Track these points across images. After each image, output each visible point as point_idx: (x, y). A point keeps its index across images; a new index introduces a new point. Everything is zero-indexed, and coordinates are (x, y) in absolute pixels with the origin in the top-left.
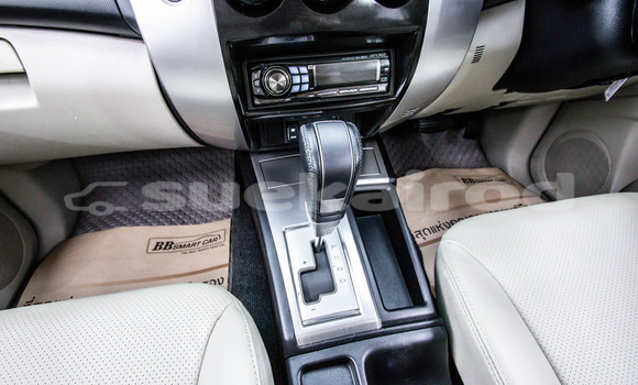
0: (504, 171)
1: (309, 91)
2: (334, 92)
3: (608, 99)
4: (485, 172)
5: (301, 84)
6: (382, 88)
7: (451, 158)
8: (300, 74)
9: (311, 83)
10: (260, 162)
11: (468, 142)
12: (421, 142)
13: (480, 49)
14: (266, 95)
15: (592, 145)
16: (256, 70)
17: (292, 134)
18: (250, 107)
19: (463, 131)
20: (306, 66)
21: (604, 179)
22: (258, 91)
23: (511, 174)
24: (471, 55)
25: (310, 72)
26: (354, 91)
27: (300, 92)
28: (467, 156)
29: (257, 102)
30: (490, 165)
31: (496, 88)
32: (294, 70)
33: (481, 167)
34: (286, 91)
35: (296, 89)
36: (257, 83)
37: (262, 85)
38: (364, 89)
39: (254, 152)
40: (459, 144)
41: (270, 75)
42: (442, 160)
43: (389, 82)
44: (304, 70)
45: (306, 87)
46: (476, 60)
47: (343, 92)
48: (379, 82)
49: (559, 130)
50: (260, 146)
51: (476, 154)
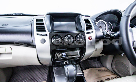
0: (107, 68)
1: (66, 57)
2: (70, 57)
3: (122, 56)
4: (103, 68)
5: (64, 56)
6: (79, 56)
7: (95, 65)
8: (64, 54)
9: (66, 55)
10: (55, 69)
11: (98, 61)
12: (88, 62)
13: (96, 49)
14: (58, 58)
15: (123, 63)
16: (56, 53)
17: (62, 63)
18: (54, 60)
19: (96, 59)
20: (65, 52)
21: (128, 71)
22: (56, 57)
23: (108, 69)
24: (95, 50)
25: (66, 54)
26: (74, 57)
27: (64, 57)
28: (98, 64)
29: (56, 59)
30: (104, 67)
31: (101, 54)
32: (63, 53)
33: (102, 67)
34: (61, 57)
35: (63, 56)
36: (56, 56)
37: (57, 56)
38: (76, 56)
39: (53, 67)
40: (96, 62)
41: (59, 54)
42: (93, 65)
43: (81, 55)
44: (65, 53)
45: (65, 56)
46: (96, 50)
47: (72, 57)
48: (79, 55)
49: (115, 60)
50: (55, 66)
51: (100, 64)
